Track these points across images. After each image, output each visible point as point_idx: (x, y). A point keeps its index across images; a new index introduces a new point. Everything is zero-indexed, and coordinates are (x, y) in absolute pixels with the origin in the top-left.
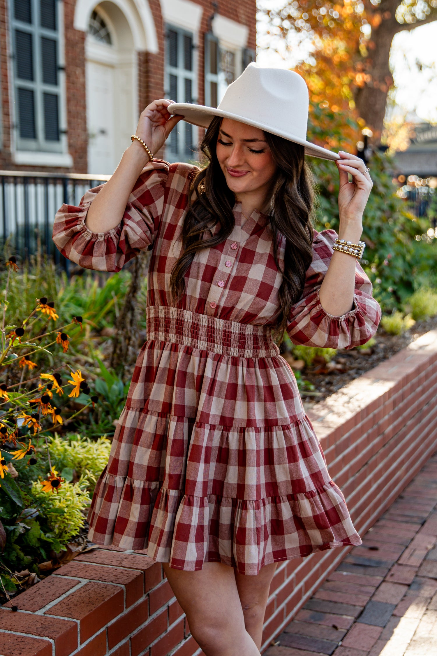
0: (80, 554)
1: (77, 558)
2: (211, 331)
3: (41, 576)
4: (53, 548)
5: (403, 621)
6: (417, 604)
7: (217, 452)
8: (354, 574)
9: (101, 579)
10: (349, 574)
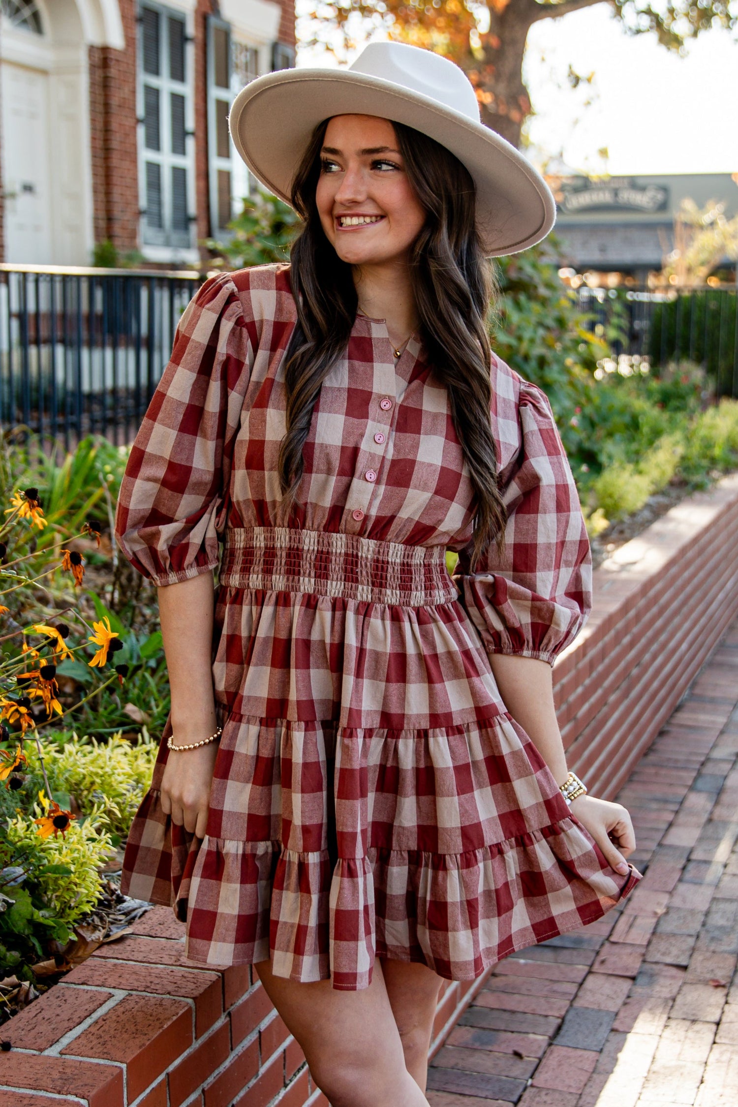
0: (102, 945)
1: (96, 953)
2: (351, 561)
3: (39, 986)
4: (54, 936)
5: (632, 1039)
6: (650, 1009)
7: (377, 773)
8: (539, 962)
9: (148, 990)
10: (530, 961)
